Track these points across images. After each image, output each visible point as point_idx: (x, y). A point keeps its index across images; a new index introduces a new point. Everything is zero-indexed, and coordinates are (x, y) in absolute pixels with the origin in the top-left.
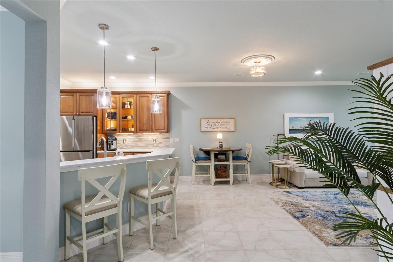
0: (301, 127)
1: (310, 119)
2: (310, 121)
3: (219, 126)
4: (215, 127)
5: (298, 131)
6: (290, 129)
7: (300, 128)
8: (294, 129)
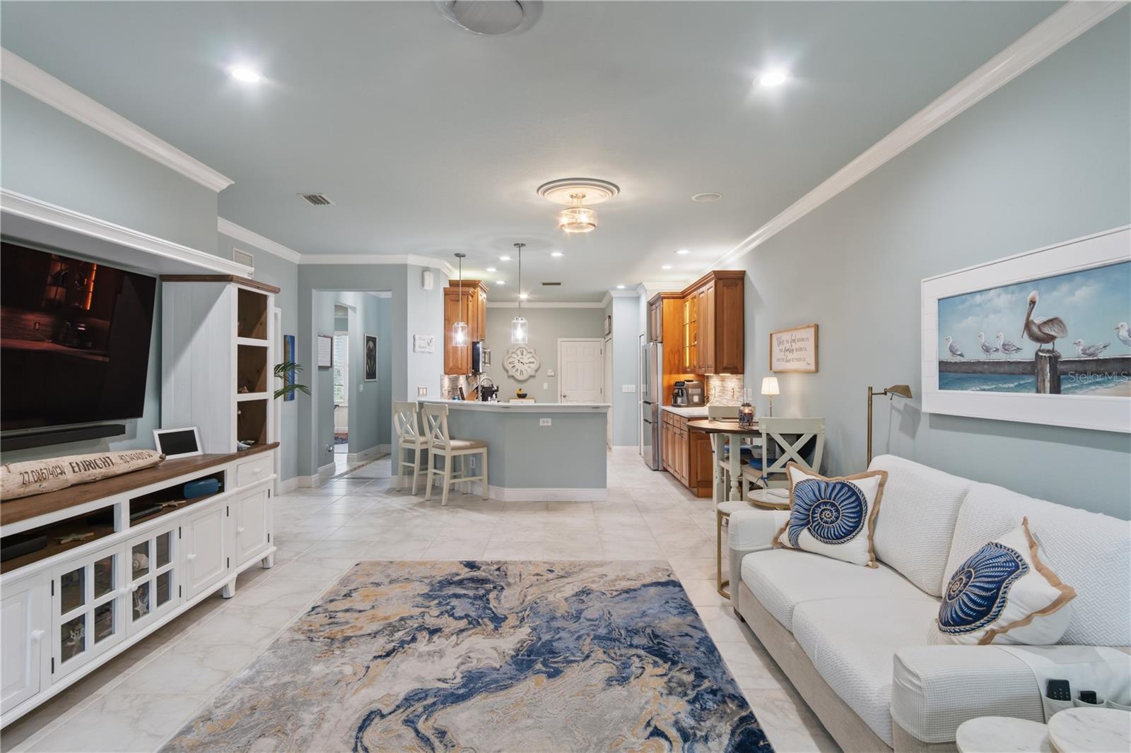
0: (987, 350)
1: (1033, 294)
2: (1033, 303)
3: (796, 355)
4: (790, 356)
5: (974, 372)
6: (941, 363)
7: (983, 357)
8: (958, 359)
